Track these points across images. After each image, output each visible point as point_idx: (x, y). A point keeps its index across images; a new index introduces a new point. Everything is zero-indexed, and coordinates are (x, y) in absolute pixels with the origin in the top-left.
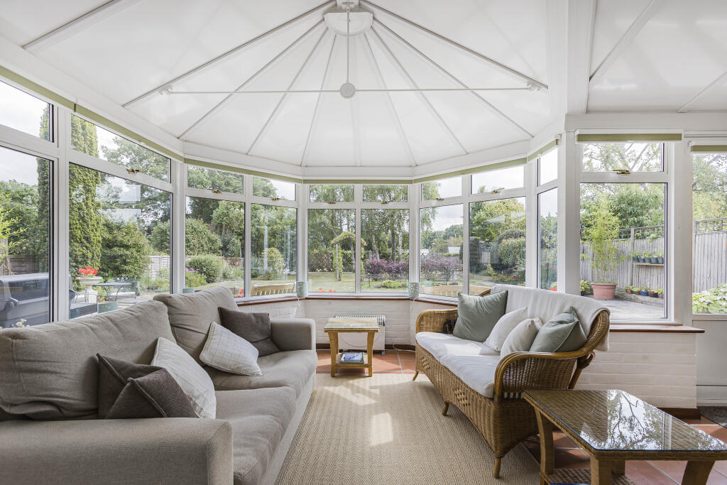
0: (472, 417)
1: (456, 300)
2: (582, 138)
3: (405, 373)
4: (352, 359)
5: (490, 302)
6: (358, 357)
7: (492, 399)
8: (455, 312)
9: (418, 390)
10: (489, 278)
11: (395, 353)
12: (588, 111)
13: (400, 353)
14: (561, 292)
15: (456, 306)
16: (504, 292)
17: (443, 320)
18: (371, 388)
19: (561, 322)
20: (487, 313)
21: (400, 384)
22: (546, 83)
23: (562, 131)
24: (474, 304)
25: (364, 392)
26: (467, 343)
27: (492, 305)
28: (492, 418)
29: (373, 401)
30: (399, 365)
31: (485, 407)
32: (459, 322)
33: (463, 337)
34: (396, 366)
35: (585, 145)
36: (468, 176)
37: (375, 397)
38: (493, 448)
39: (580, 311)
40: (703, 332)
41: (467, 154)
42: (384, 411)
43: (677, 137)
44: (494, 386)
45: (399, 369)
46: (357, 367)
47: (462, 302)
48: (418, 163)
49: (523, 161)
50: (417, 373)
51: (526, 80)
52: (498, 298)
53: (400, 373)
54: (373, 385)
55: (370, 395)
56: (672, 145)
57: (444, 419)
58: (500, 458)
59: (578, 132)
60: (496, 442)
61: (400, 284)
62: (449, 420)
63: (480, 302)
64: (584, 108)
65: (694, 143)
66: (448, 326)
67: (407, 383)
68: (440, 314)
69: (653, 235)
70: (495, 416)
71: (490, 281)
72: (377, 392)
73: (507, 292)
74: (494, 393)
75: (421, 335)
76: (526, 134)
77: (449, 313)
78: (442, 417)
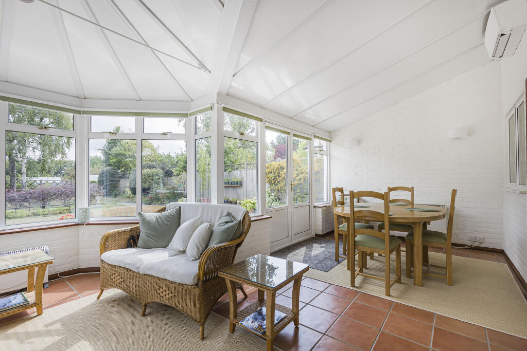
0: (177, 305)
1: (137, 218)
2: (225, 109)
3: (84, 296)
4: (8, 305)
5: (168, 216)
6: (17, 299)
7: (197, 285)
8: (138, 229)
9: (106, 305)
10: (128, 200)
11: (63, 281)
12: (227, 95)
13: (68, 280)
14: (214, 204)
15: (138, 223)
16: (178, 207)
17: (127, 236)
18: (47, 326)
19: (227, 222)
20: (167, 225)
21: (84, 309)
22: (210, 69)
23: (215, 101)
24: (154, 219)
25: (38, 334)
26: (153, 251)
27: (170, 218)
28: (197, 298)
29: (57, 338)
30: (73, 291)
31: (190, 293)
32: (143, 236)
33: (147, 247)
34: (70, 293)
35: (225, 114)
36: (140, 118)
37: (58, 332)
38: (198, 320)
39: (233, 214)
40: (271, 217)
41: (141, 100)
42: (78, 340)
43: (261, 120)
44: (198, 275)
45: (76, 295)
46: (17, 311)
47: (144, 220)
48: (86, 97)
49: (186, 115)
50: (103, 291)
51: (198, 62)
52: (174, 212)
53: (79, 298)
54: (48, 321)
55: (49, 333)
56: (259, 123)
57: (144, 319)
58: (203, 325)
59: (223, 105)
60: (200, 315)
61: (30, 213)
62: (150, 317)
63: (160, 217)
64: (227, 92)
65: (266, 125)
66: (132, 241)
67: (91, 305)
68: (124, 232)
69: (229, 170)
70: (199, 296)
71: (129, 202)
72: (58, 326)
73: (180, 207)
74: (198, 280)
75: (109, 255)
76: (188, 97)
77: (131, 230)
78: (142, 318)
